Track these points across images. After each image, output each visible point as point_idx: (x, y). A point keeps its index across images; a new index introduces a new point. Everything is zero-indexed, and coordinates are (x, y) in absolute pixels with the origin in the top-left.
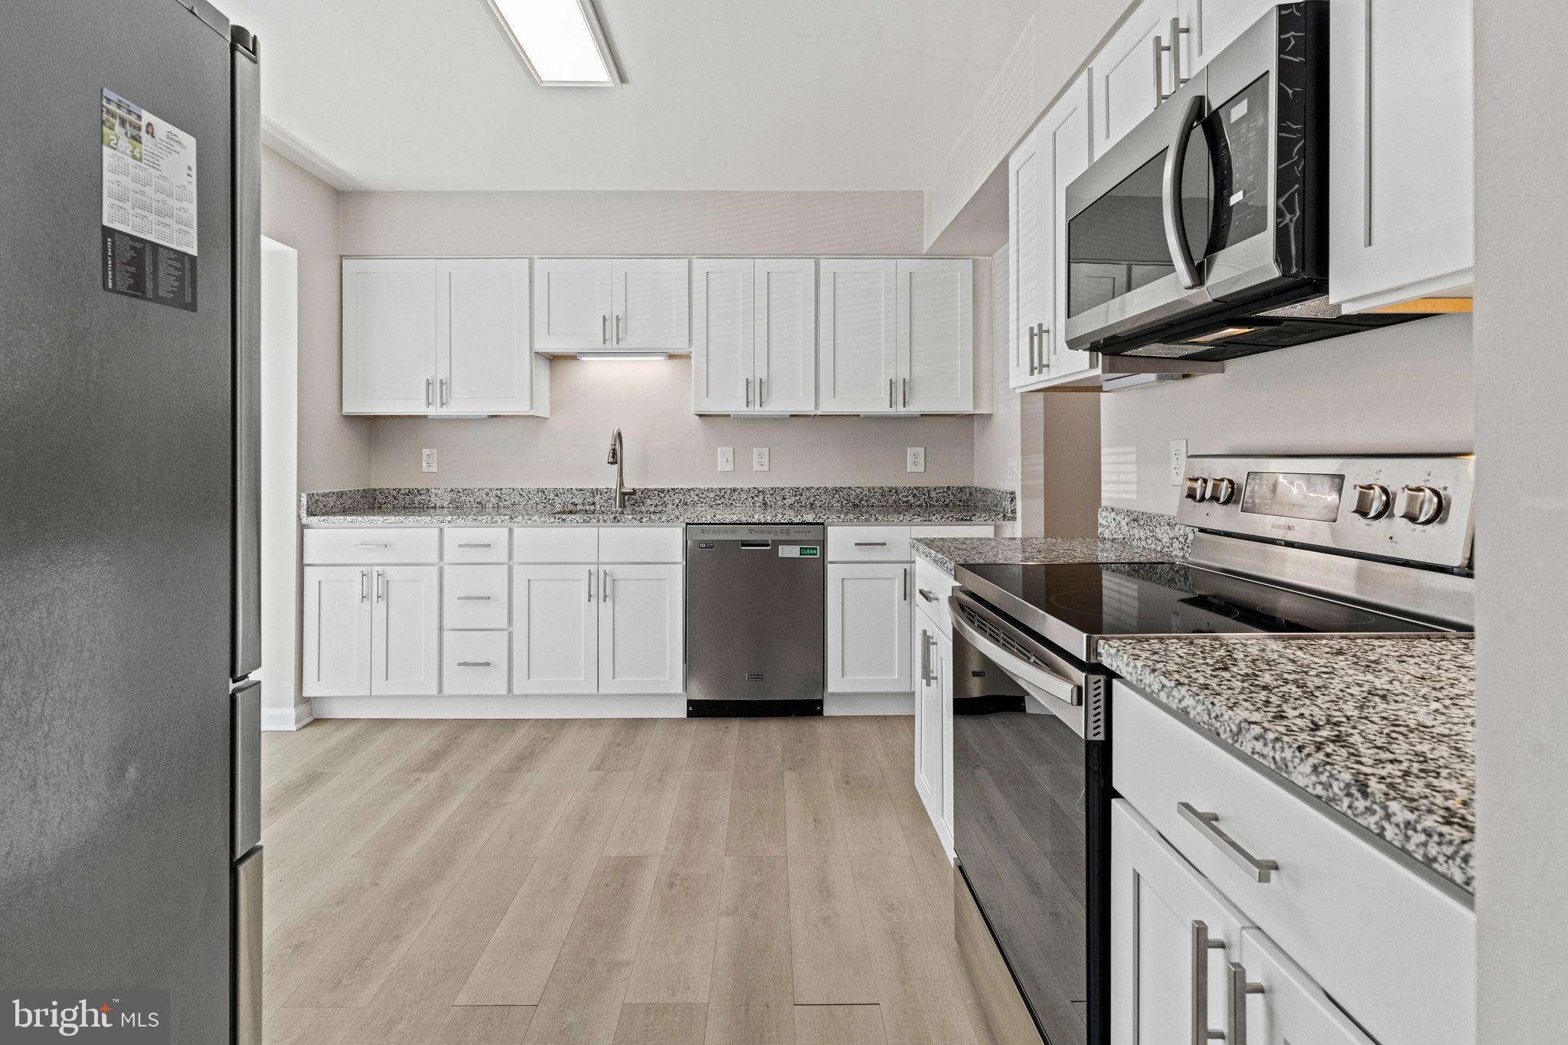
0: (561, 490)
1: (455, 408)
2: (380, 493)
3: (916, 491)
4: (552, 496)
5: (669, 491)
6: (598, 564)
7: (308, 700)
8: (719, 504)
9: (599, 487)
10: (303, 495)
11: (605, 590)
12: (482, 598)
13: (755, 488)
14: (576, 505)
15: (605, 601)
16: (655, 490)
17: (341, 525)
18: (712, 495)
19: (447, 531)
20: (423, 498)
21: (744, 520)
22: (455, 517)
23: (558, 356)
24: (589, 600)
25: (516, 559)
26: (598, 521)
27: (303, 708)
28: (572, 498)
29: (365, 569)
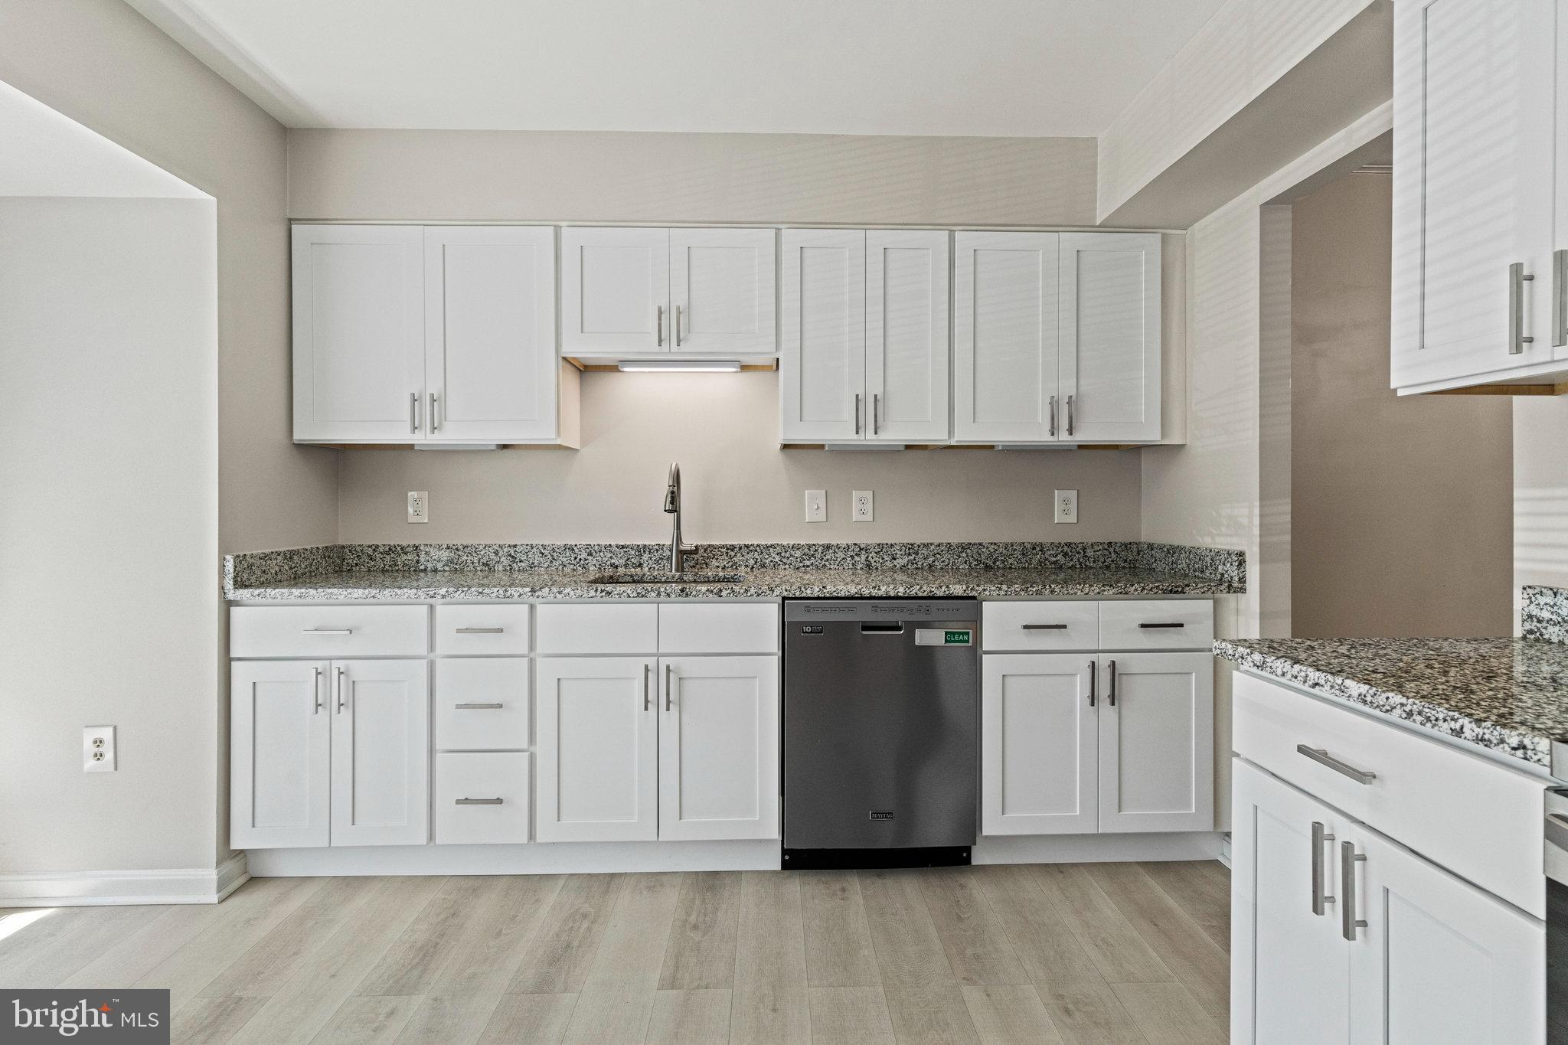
0: (596, 547)
1: (449, 436)
2: (350, 551)
3: (1068, 549)
4: (584, 555)
5: (740, 548)
6: (658, 655)
7: (241, 853)
8: (808, 566)
9: (647, 543)
10: (228, 557)
11: (668, 694)
12: (491, 706)
13: (855, 544)
14: (617, 567)
15: (668, 709)
16: (723, 547)
17: (285, 601)
18: (798, 554)
19: (440, 610)
20: (410, 557)
21: (866, 592)
22: (451, 590)
23: (592, 366)
24: (646, 709)
25: (541, 647)
26: (659, 594)
27: (231, 866)
28: (611, 557)
29: (320, 665)
